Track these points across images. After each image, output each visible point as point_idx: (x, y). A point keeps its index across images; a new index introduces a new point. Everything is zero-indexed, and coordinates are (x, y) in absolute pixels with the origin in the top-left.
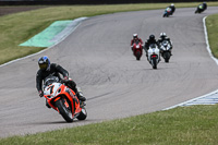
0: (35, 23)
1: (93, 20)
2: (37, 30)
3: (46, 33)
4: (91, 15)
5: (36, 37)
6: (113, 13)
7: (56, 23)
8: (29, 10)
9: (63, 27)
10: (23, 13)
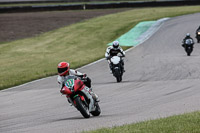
0: (121, 24)
1: (174, 20)
2: (123, 30)
3: (132, 33)
4: (173, 16)
5: (122, 37)
6: (193, 13)
7: (141, 24)
8: (116, 12)
9: (147, 27)
10: (111, 15)
